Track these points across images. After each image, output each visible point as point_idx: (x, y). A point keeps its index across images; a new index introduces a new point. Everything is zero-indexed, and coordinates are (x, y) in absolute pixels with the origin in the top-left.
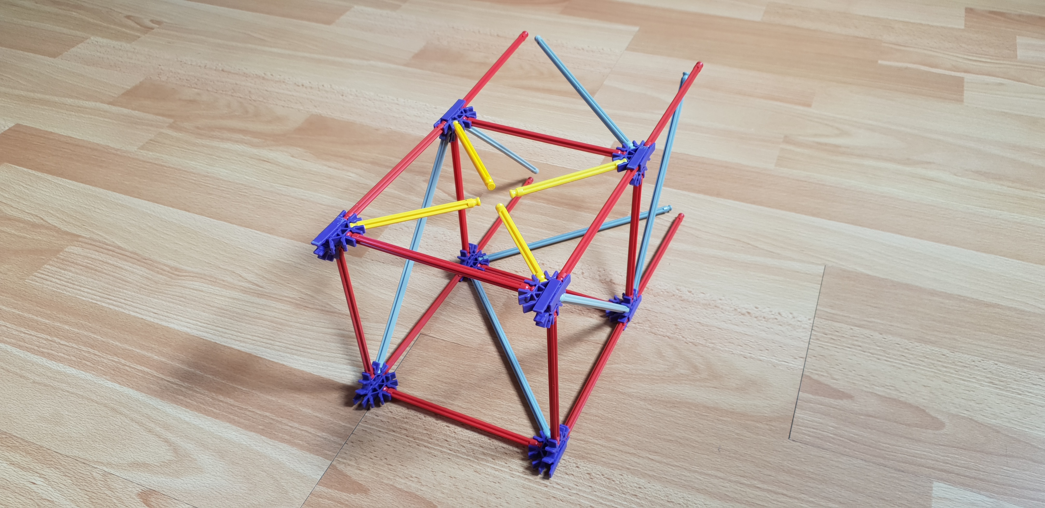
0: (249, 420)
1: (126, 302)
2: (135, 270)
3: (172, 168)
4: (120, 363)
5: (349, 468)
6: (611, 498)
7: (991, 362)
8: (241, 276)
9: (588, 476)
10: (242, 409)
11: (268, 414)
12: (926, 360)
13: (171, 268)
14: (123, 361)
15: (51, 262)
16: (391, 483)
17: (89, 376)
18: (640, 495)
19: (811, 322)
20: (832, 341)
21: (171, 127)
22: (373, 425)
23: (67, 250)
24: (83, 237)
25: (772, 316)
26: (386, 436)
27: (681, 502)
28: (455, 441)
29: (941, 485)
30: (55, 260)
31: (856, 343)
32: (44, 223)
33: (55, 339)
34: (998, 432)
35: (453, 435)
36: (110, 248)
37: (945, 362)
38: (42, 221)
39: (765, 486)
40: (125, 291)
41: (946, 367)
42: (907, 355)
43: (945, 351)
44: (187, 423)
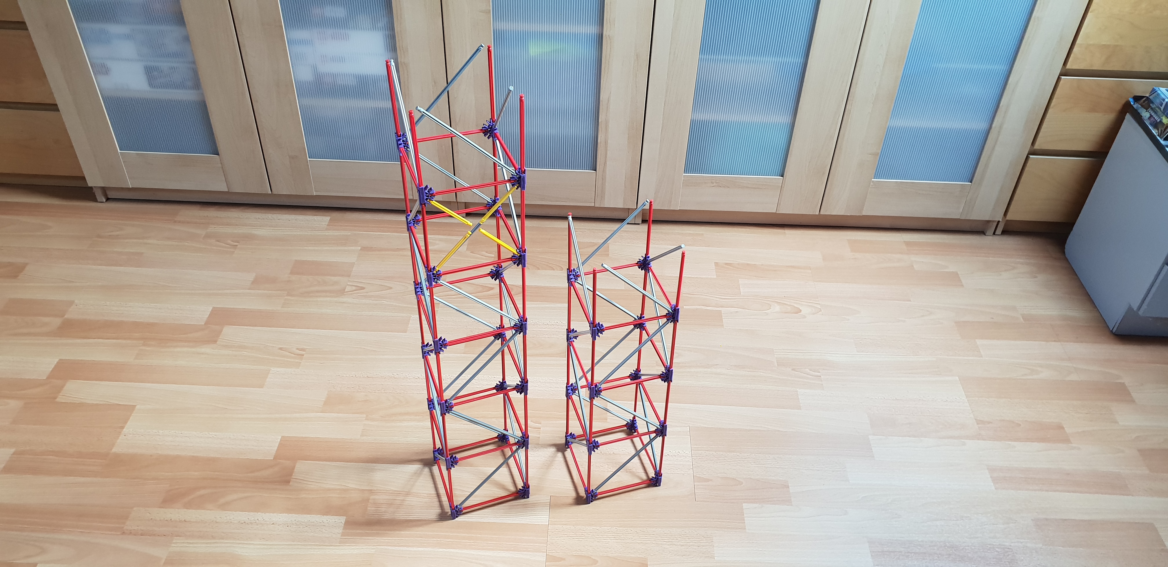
0: (506, 547)
1: (419, 515)
2: (412, 500)
3: (387, 443)
4: (438, 540)
5: (554, 553)
6: (646, 538)
7: (754, 454)
8: (461, 490)
9: (636, 533)
10: (501, 544)
11: (512, 543)
12: (732, 459)
13: (427, 494)
14: (439, 540)
15: (369, 506)
16: (571, 554)
17: (430, 549)
18: (655, 534)
19: (691, 453)
20: (700, 459)
21: (367, 419)
22: (553, 536)
23: (371, 498)
24: (374, 490)
25: (677, 454)
26: (560, 538)
27: (668, 532)
28: (586, 534)
29: (746, 504)
30: (370, 504)
31: (708, 458)
32: (348, 488)
33: (402, 538)
34: (759, 481)
35: (584, 532)
36: (391, 492)
37: (739, 458)
38: (346, 487)
39: (693, 520)
40: (415, 510)
41: (740, 460)
42: (726, 459)
43: (738, 454)
44: (484, 555)
